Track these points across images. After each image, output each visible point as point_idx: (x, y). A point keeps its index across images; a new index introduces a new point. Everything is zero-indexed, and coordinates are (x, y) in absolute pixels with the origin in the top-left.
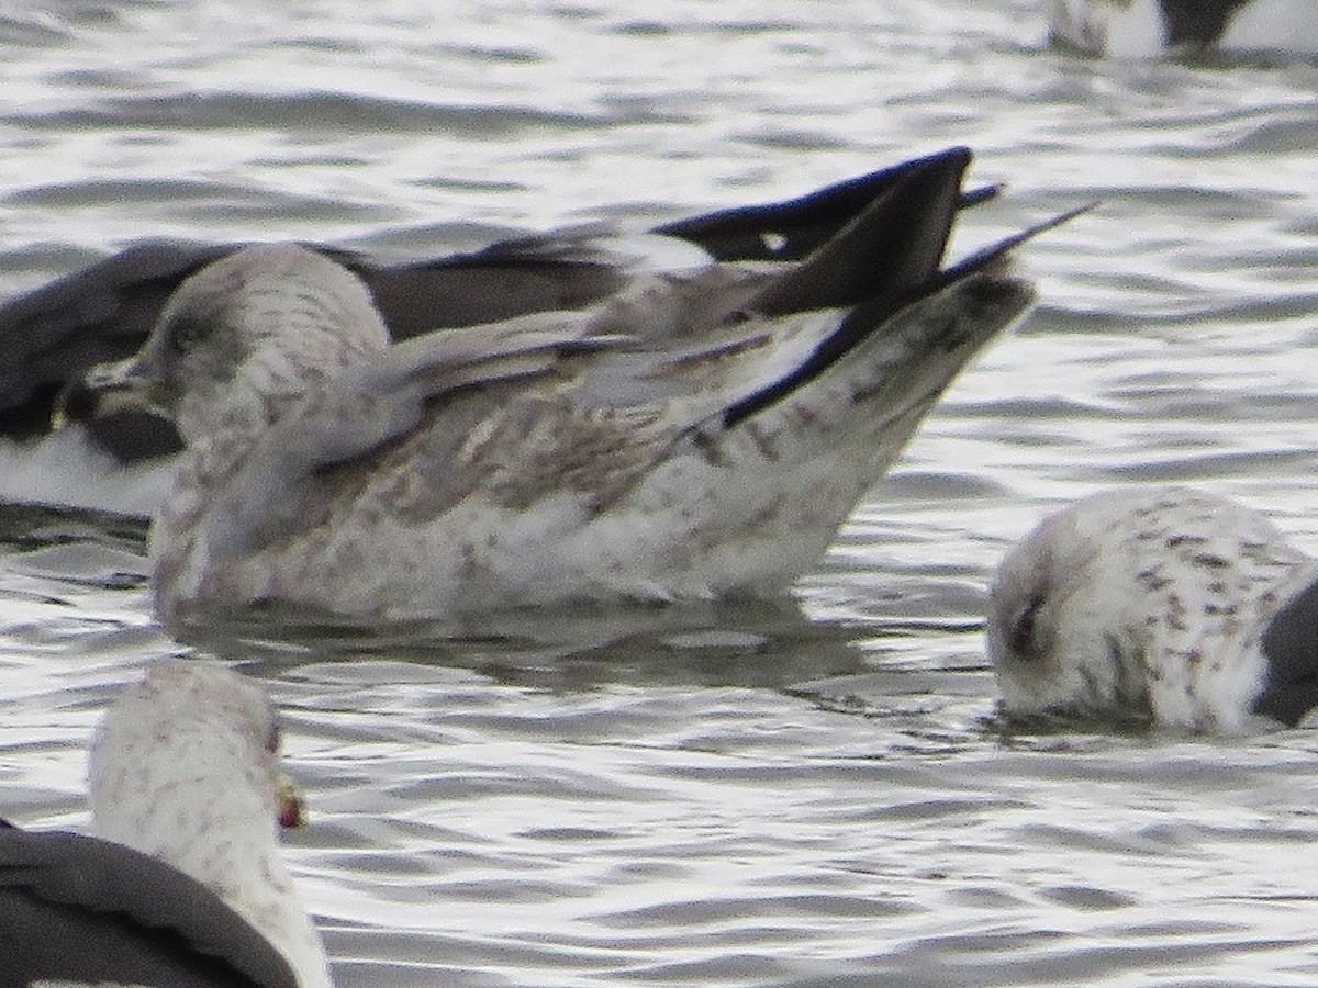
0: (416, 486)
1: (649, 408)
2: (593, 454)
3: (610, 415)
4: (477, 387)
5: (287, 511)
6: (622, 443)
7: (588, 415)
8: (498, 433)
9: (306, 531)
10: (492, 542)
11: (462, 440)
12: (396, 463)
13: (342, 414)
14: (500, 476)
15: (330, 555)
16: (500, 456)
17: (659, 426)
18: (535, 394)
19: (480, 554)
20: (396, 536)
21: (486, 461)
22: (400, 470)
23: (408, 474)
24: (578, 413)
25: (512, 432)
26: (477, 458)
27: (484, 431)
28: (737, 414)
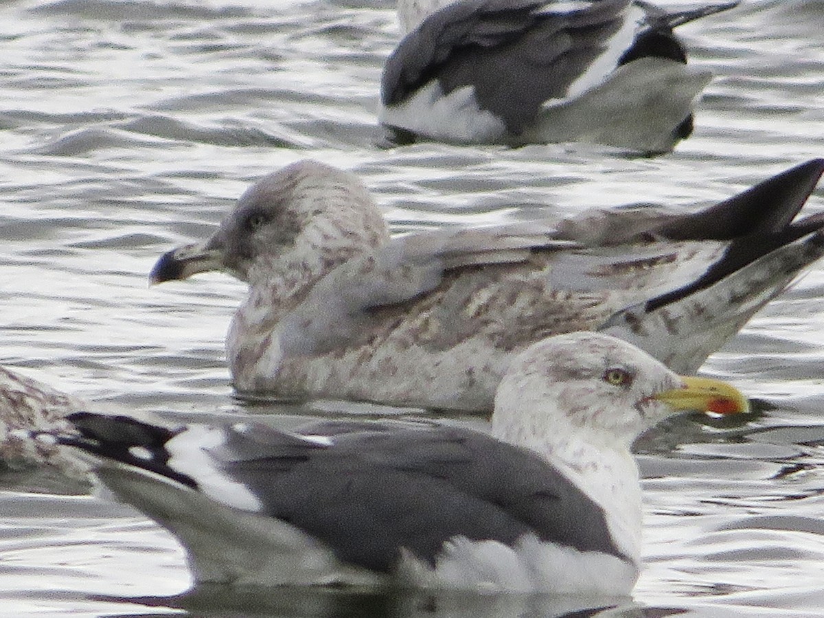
0: (434, 327)
1: (596, 295)
2: (557, 321)
3: (568, 297)
4: (478, 267)
5: (344, 332)
6: (576, 315)
7: (554, 295)
8: (494, 299)
9: (357, 347)
10: (486, 369)
11: (468, 300)
12: (422, 310)
13: (387, 274)
14: (493, 327)
15: (374, 364)
16: (493, 314)
17: (601, 308)
18: (517, 276)
19: (477, 375)
20: (421, 358)
21: (483, 317)
22: (425, 315)
23: (430, 319)
24: (547, 292)
25: (502, 300)
26: (478, 314)
27: (484, 296)
28: (654, 305)
